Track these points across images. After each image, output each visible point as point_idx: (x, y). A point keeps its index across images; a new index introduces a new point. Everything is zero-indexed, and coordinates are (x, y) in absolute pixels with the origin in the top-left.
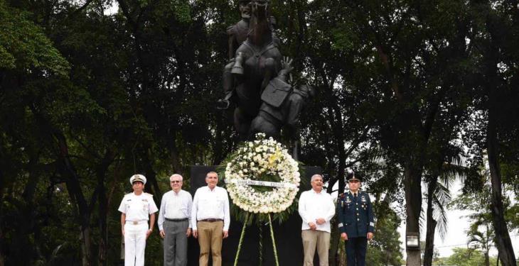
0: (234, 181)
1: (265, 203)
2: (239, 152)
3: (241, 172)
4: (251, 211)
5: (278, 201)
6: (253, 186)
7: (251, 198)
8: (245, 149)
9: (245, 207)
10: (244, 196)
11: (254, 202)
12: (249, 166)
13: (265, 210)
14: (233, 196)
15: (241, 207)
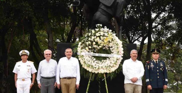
0: (83, 54)
1: (102, 67)
2: (86, 36)
3: (87, 48)
4: (93, 72)
5: (110, 66)
6: (95, 57)
7: (93, 64)
8: (90, 34)
9: (90, 70)
10: (89, 63)
11: (95, 66)
12: (92, 45)
13: (102, 71)
14: (82, 63)
15: (87, 70)
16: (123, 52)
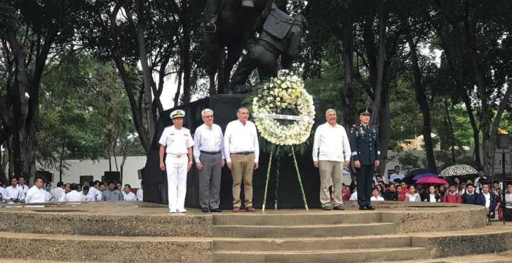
0: (261, 115)
2: (265, 88)
3: (267, 106)
4: (278, 143)
5: (300, 134)
6: (278, 120)
7: (278, 131)
8: (271, 85)
9: (273, 140)
10: (271, 130)
11: (280, 135)
12: (274, 102)
13: (290, 142)
14: (260, 128)
15: (269, 140)
16: (314, 113)
